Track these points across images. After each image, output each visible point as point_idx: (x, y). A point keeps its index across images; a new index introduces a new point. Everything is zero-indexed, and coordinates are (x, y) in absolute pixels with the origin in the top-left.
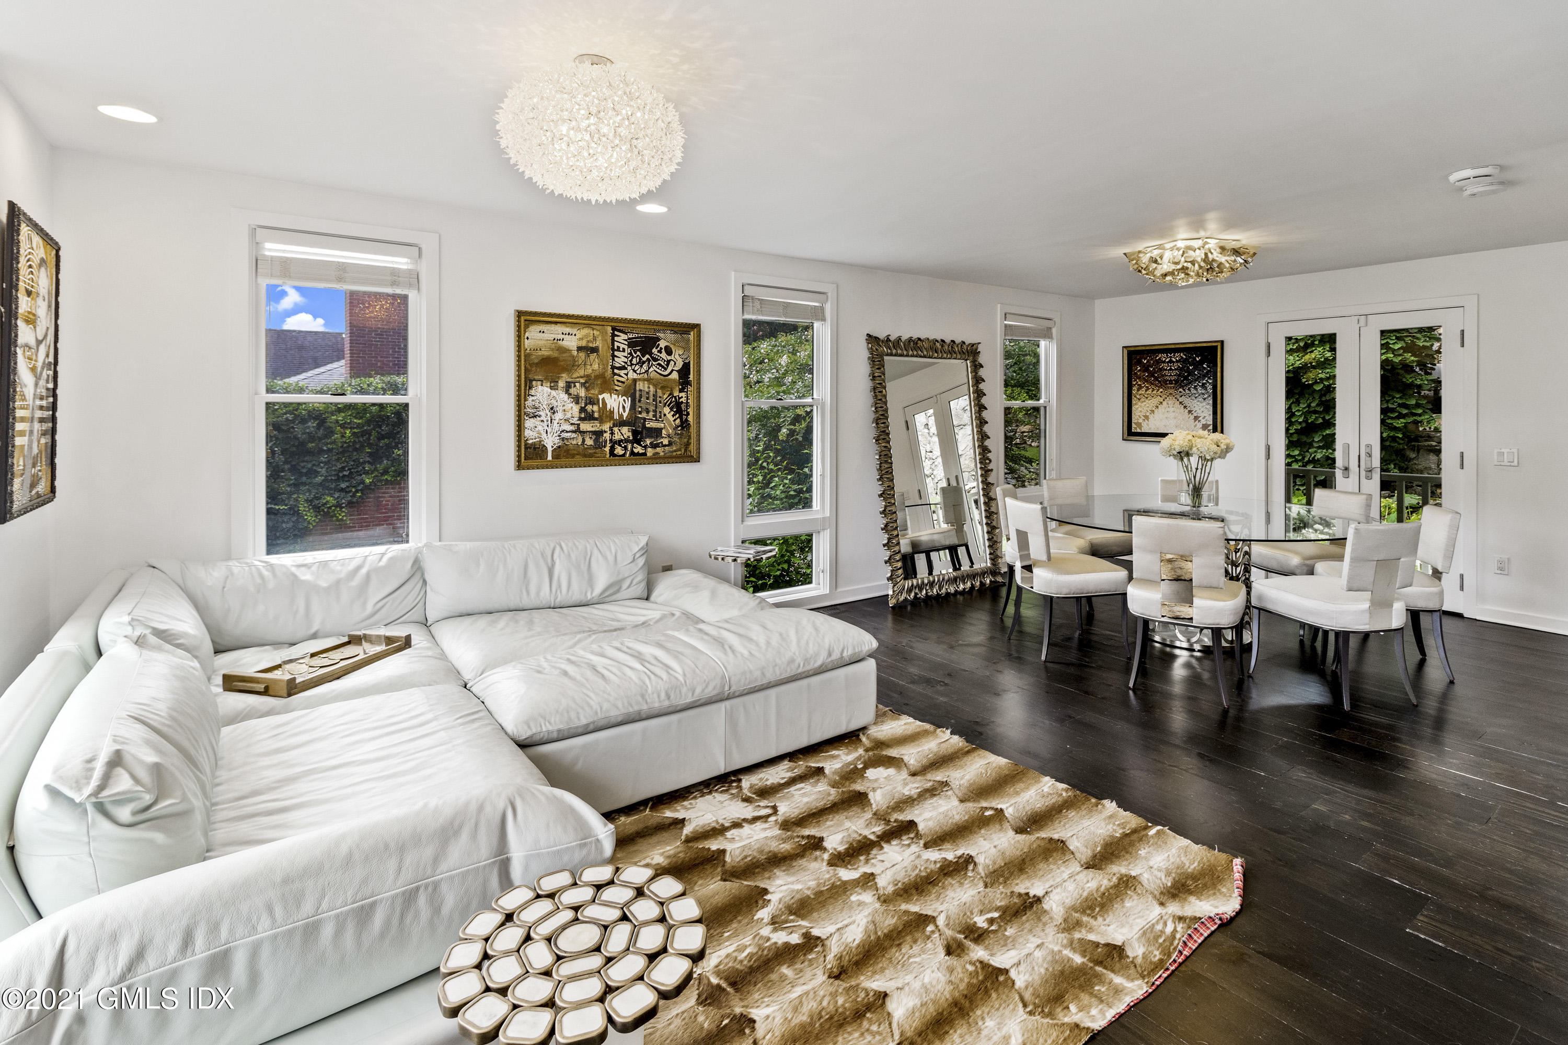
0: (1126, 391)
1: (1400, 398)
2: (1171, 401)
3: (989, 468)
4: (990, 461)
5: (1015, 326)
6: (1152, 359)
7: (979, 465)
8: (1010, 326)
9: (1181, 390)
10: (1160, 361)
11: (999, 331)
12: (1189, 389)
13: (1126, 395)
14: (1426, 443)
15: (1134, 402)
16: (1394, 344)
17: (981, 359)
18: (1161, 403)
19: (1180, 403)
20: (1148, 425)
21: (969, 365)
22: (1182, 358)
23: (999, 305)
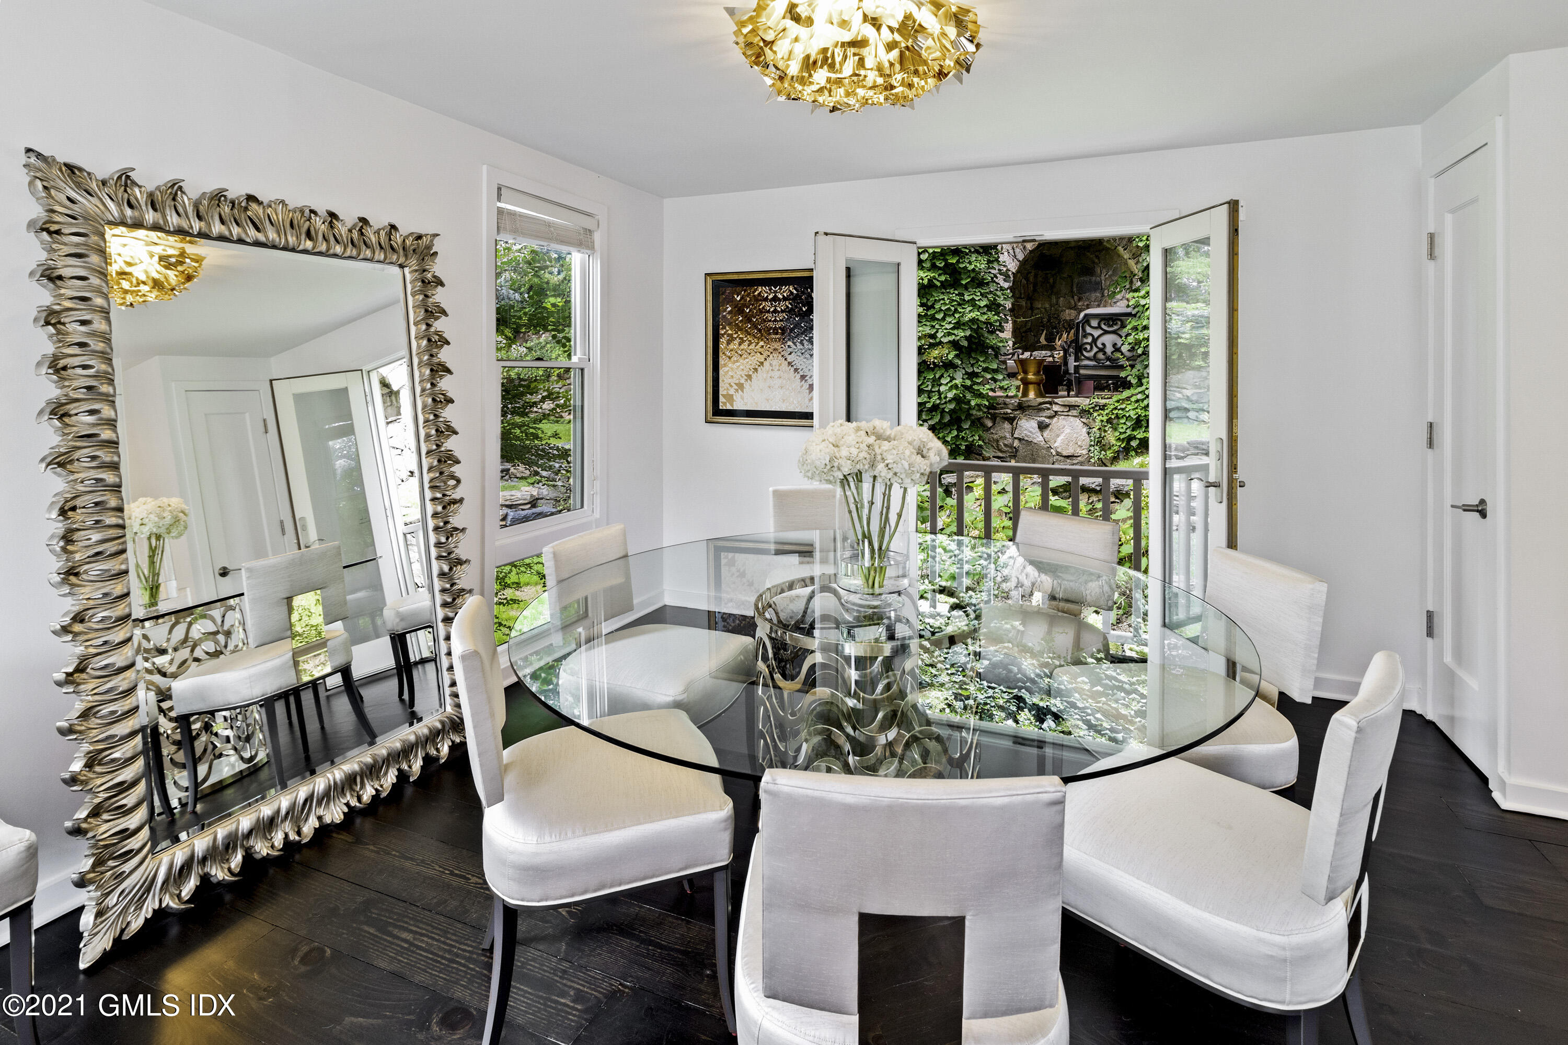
0: (710, 344)
1: (984, 361)
2: (775, 361)
3: (456, 495)
4: (459, 481)
5: (521, 215)
6: (748, 295)
7: (428, 494)
8: (512, 214)
9: (790, 343)
10: (760, 299)
11: (486, 223)
12: (801, 343)
13: (710, 351)
14: (1002, 411)
15: (722, 362)
16: (979, 300)
17: (438, 268)
18: (762, 363)
19: (789, 363)
20: (742, 398)
21: (408, 277)
22: (792, 293)
23: (485, 167)
